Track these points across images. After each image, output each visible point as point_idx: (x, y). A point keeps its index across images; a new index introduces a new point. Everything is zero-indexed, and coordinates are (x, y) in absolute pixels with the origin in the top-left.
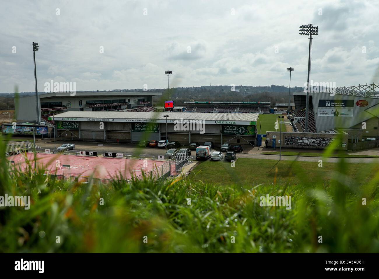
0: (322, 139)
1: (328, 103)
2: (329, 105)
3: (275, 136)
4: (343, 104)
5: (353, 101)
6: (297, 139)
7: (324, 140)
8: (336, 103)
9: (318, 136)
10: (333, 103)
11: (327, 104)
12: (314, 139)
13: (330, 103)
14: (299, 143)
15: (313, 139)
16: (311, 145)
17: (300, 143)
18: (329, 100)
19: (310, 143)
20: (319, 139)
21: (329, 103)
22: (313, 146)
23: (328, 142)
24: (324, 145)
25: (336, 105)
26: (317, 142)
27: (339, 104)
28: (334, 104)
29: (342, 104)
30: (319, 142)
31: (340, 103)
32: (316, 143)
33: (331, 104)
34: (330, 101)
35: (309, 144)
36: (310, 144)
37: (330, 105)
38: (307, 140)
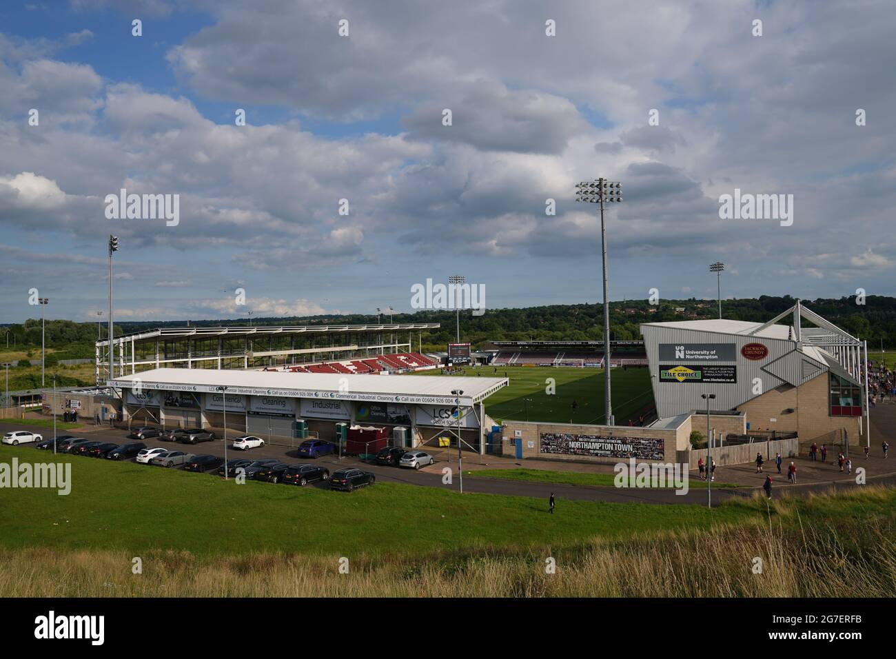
0: (619, 441)
1: (680, 351)
2: (682, 357)
3: (520, 432)
4: (713, 355)
5: (733, 346)
6: (566, 440)
7: (624, 443)
8: (697, 352)
9: (611, 433)
10: (689, 352)
11: (677, 354)
12: (602, 441)
13: (685, 350)
14: (571, 448)
15: (600, 440)
16: (597, 455)
17: (574, 449)
18: (680, 345)
19: (594, 450)
20: (613, 441)
21: (683, 352)
22: (602, 455)
23: (633, 448)
24: (625, 455)
25: (697, 357)
26: (610, 447)
27: (703, 355)
28: (692, 352)
29: (710, 354)
30: (614, 446)
31: (705, 352)
32: (608, 450)
33: (685, 354)
34: (682, 348)
35: (592, 451)
36: (596, 452)
37: (685, 357)
38: (588, 442)
